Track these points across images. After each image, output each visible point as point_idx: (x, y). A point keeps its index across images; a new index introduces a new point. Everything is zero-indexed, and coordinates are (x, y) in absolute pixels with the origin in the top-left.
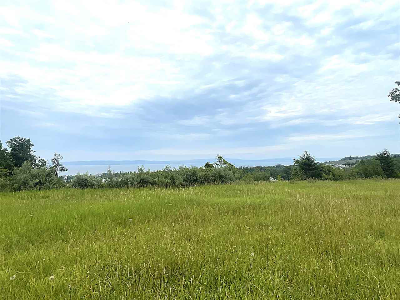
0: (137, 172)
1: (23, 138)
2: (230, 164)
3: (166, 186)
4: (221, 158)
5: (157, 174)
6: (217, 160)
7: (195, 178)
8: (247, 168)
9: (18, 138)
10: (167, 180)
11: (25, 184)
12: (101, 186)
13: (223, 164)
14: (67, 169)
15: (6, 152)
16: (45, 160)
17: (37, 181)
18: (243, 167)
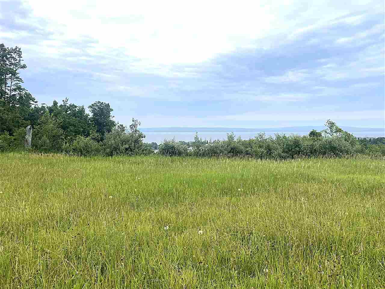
0: (227, 140)
1: (103, 103)
2: (346, 133)
3: (261, 157)
4: (332, 125)
5: (250, 144)
6: (327, 128)
7: (297, 149)
8: (364, 139)
9: (99, 102)
10: (262, 150)
11: (116, 149)
12: (188, 155)
13: (336, 132)
14: (145, 136)
15: (89, 117)
16: (124, 126)
17: (127, 146)
18: (358, 138)
